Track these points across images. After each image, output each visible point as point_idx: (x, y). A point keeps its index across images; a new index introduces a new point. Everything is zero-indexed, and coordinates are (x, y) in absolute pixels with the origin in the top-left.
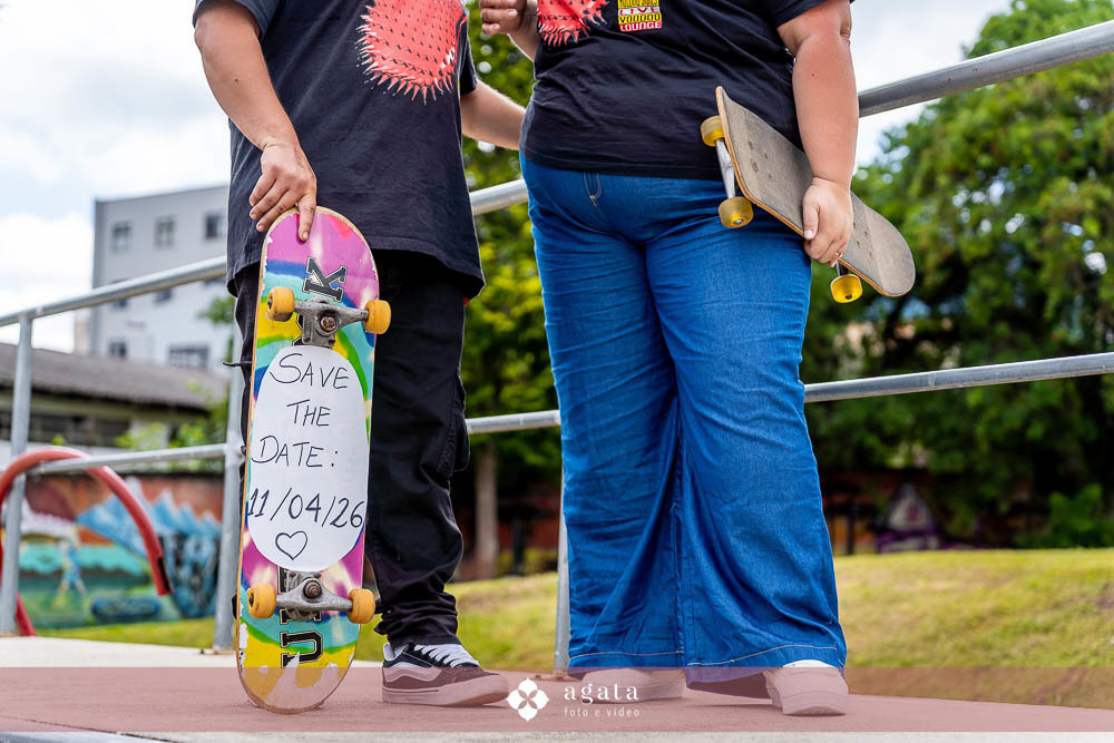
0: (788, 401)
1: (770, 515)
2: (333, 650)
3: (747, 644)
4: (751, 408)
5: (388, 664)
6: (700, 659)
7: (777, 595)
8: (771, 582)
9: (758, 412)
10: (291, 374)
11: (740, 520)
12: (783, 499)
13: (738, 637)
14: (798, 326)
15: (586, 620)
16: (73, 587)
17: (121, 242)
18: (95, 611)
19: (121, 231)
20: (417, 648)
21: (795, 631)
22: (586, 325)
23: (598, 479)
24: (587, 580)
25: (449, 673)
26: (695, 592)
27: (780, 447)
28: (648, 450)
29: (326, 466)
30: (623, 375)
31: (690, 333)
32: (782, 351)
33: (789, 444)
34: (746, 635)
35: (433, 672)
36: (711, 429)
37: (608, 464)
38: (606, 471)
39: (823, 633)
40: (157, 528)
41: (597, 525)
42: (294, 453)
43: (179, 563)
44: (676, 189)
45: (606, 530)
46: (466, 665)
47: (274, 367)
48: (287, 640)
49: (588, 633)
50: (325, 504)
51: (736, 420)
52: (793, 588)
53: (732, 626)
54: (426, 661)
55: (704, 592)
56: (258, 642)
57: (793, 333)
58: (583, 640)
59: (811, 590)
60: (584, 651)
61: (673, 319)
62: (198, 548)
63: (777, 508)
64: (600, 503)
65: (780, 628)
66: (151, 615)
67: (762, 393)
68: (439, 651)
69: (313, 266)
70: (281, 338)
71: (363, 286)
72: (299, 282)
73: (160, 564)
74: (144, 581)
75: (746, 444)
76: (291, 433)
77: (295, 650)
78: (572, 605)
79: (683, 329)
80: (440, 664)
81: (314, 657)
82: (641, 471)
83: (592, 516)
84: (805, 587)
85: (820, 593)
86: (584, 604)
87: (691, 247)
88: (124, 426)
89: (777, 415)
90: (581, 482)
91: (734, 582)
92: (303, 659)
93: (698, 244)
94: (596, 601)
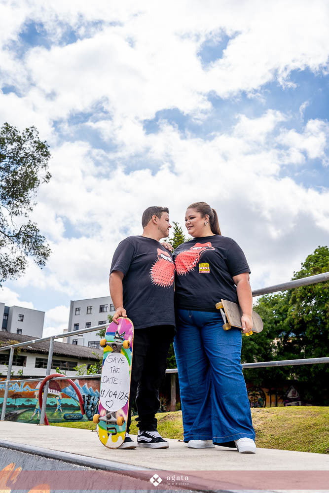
0: (238, 368)
1: (235, 398)
2: (120, 432)
3: (230, 432)
4: (230, 370)
5: (139, 436)
6: (216, 436)
7: (238, 420)
8: (236, 416)
9: (232, 371)
10: (111, 360)
11: (228, 399)
12: (239, 394)
13: (228, 431)
14: (240, 350)
15: (189, 426)
16: (59, 409)
17: (77, 313)
18: (64, 417)
19: (78, 309)
20: (146, 432)
21: (242, 429)
22: (187, 348)
23: (191, 388)
24: (188, 416)
25: (155, 440)
26: (216, 419)
27: (238, 380)
28: (203, 380)
29: (119, 384)
30: (197, 361)
31: (213, 351)
32: (237, 356)
33: (240, 379)
34: (230, 430)
35: (150, 439)
36: (219, 376)
37: (194, 385)
38: (194, 386)
39: (250, 430)
40: (82, 393)
41: (190, 401)
42: (111, 380)
43: (88, 404)
44: (211, 315)
45: (193, 402)
46: (159, 438)
47: (107, 359)
48: (108, 429)
49: (190, 430)
50: (118, 394)
51: (226, 373)
52: (242, 418)
53: (226, 427)
54: (148, 436)
55: (219, 418)
56: (101, 429)
57: (239, 352)
58: (187, 432)
59: (246, 419)
60: (189, 435)
61: (208, 347)
62: (93, 400)
63: (237, 396)
64: (192, 395)
65: (239, 429)
66: (80, 419)
67: (232, 367)
68: (152, 433)
69: (117, 332)
70: (109, 351)
71: (129, 336)
72: (113, 337)
73: (83, 406)
74: (78, 409)
75: (229, 380)
76: (110, 375)
77: (110, 432)
78: (183, 422)
79: (211, 350)
80: (152, 437)
81: (115, 434)
82: (202, 386)
83: (189, 398)
84: (245, 417)
85: (248, 419)
86: (188, 422)
87: (213, 329)
88: (76, 364)
89: (236, 372)
90: (186, 389)
91: (226, 415)
92: (113, 434)
93: (216, 329)
94: (191, 421)
